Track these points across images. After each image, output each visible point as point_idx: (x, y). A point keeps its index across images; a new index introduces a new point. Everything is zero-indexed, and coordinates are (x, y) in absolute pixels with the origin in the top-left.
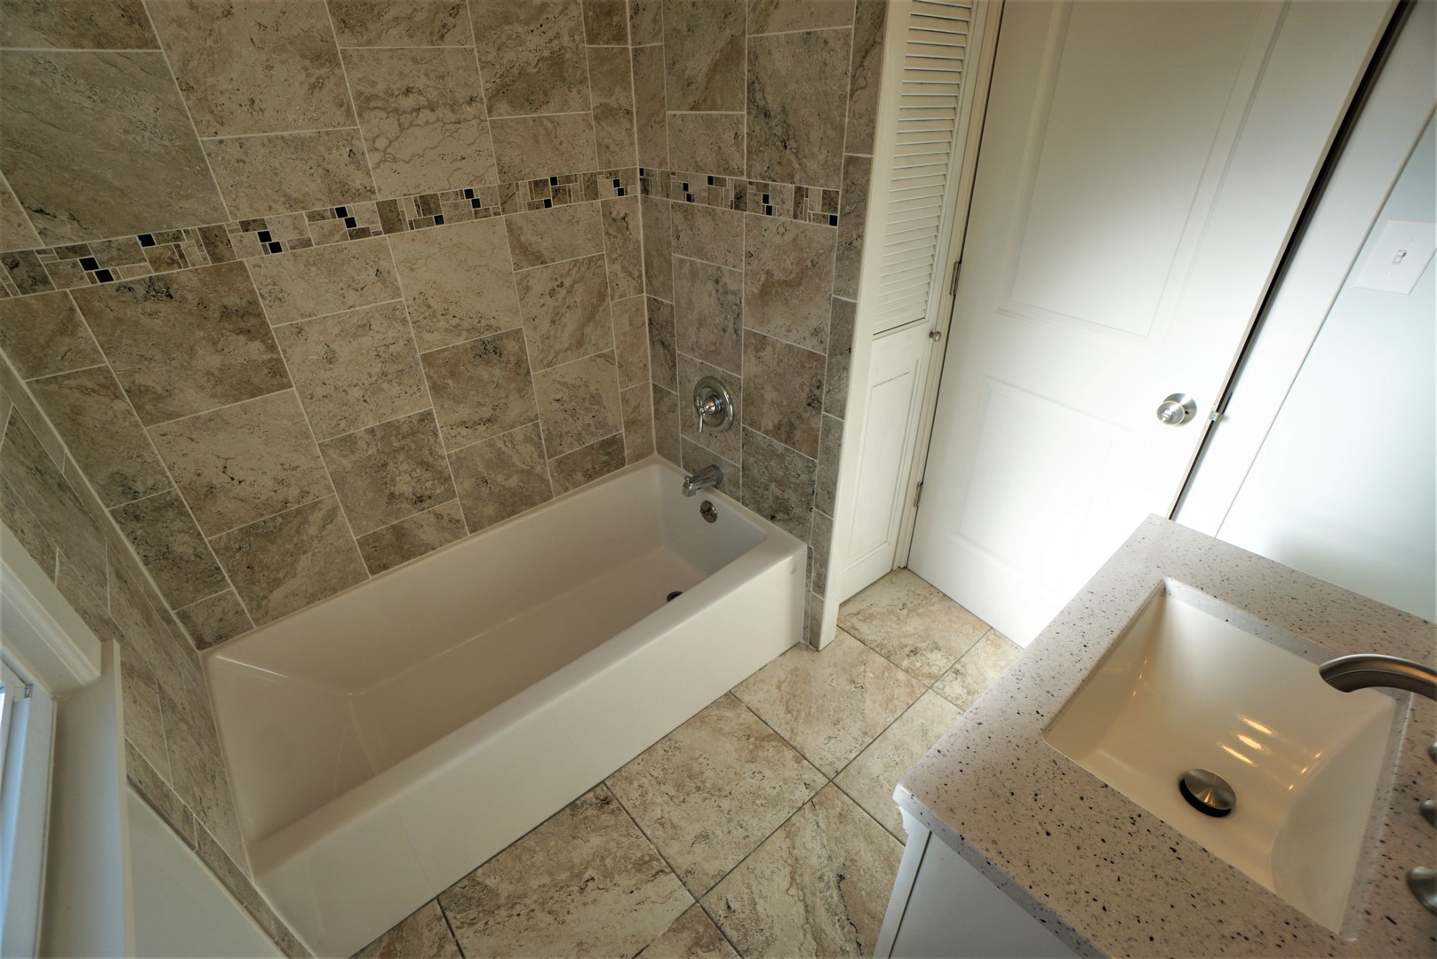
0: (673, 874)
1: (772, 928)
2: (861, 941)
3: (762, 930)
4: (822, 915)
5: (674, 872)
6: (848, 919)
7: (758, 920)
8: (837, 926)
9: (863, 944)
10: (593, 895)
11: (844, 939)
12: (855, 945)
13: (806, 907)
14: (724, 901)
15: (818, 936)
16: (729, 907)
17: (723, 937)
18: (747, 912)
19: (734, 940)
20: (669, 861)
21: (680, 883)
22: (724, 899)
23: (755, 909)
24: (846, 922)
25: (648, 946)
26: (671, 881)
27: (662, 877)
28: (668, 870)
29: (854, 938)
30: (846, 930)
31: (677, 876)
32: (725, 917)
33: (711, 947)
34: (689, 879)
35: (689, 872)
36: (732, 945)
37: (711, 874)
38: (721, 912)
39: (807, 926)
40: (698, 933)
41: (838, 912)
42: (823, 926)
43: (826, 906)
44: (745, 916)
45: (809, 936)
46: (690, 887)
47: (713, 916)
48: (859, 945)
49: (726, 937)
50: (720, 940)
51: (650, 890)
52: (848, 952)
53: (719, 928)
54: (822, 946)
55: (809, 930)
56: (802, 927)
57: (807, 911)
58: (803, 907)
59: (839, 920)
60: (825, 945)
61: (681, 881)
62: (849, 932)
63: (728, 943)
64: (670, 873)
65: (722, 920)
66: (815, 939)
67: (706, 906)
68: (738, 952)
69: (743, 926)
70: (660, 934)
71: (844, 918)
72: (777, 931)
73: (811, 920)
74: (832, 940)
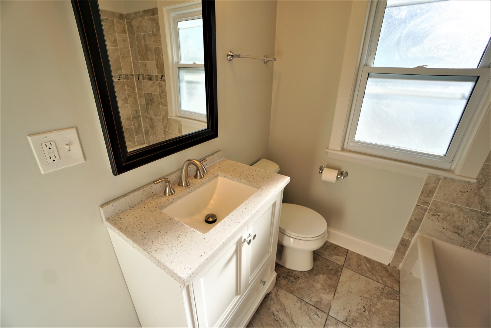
0: (342, 321)
1: (302, 313)
2: (273, 316)
3: (304, 311)
4: (287, 321)
5: (342, 322)
6: (279, 322)
7: (307, 314)
8: (282, 319)
9: (272, 315)
10: (360, 307)
11: (279, 315)
12: (275, 314)
13: (293, 323)
14: (320, 317)
15: (287, 314)
16: (317, 315)
17: (314, 306)
18: (311, 315)
19: (311, 306)
20: (346, 326)
21: (337, 319)
22: (320, 318)
23: (309, 317)
24: (279, 321)
25: (333, 298)
26: (341, 318)
27: (345, 319)
28: (344, 322)
29: (275, 316)
30: (278, 318)
31: (340, 321)
32: (317, 312)
33: (316, 302)
34: (336, 321)
35: (337, 324)
36: (311, 304)
37: (329, 325)
38: (319, 313)
39: (291, 316)
40: (322, 305)
41: (282, 324)
42: (286, 318)
43: (287, 325)
44: (311, 314)
45: (289, 313)
46: (333, 319)
47: (321, 311)
48: (273, 315)
49: (313, 306)
50: (315, 305)
51: (345, 313)
52: (276, 311)
53: (317, 308)
54: (285, 311)
55: (290, 315)
56: (292, 316)
57: (292, 321)
58: (294, 322)
59: (282, 321)
60: (284, 312)
61: (337, 320)
62: (277, 318)
63: (312, 305)
64: (343, 321)
65: (317, 310)
66: (287, 313)
67: (325, 314)
68: (308, 303)
69: (310, 311)
70: (332, 301)
71: (280, 322)
72: (300, 312)
73: (290, 318)
74: (282, 314)
